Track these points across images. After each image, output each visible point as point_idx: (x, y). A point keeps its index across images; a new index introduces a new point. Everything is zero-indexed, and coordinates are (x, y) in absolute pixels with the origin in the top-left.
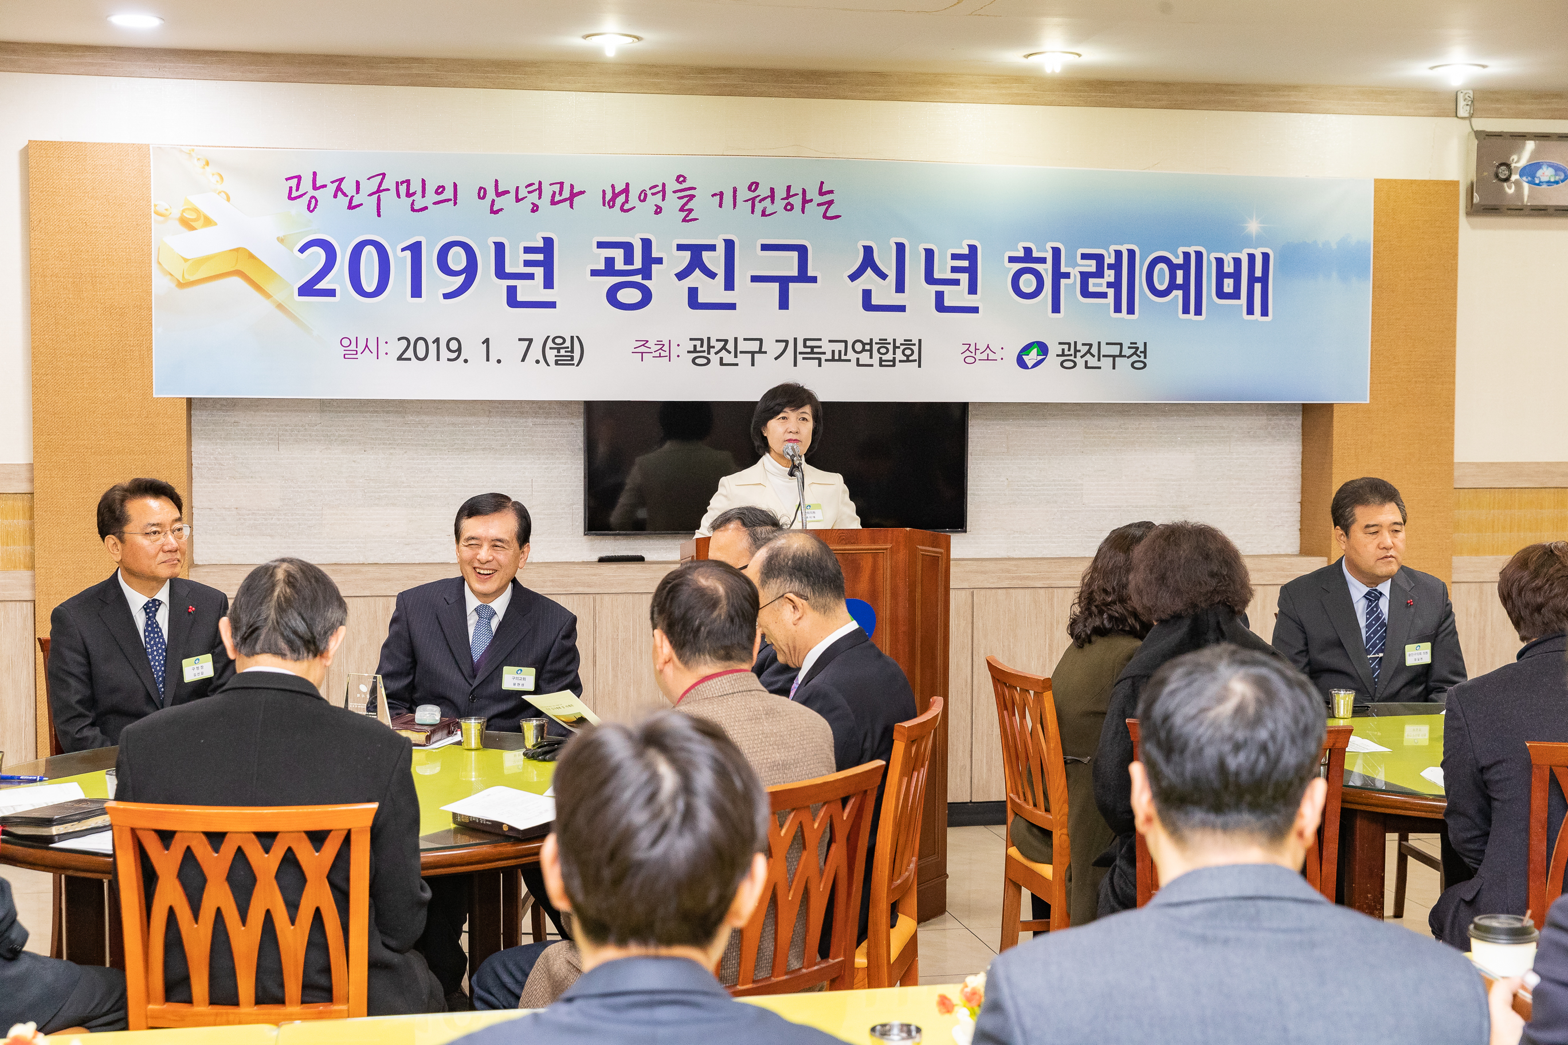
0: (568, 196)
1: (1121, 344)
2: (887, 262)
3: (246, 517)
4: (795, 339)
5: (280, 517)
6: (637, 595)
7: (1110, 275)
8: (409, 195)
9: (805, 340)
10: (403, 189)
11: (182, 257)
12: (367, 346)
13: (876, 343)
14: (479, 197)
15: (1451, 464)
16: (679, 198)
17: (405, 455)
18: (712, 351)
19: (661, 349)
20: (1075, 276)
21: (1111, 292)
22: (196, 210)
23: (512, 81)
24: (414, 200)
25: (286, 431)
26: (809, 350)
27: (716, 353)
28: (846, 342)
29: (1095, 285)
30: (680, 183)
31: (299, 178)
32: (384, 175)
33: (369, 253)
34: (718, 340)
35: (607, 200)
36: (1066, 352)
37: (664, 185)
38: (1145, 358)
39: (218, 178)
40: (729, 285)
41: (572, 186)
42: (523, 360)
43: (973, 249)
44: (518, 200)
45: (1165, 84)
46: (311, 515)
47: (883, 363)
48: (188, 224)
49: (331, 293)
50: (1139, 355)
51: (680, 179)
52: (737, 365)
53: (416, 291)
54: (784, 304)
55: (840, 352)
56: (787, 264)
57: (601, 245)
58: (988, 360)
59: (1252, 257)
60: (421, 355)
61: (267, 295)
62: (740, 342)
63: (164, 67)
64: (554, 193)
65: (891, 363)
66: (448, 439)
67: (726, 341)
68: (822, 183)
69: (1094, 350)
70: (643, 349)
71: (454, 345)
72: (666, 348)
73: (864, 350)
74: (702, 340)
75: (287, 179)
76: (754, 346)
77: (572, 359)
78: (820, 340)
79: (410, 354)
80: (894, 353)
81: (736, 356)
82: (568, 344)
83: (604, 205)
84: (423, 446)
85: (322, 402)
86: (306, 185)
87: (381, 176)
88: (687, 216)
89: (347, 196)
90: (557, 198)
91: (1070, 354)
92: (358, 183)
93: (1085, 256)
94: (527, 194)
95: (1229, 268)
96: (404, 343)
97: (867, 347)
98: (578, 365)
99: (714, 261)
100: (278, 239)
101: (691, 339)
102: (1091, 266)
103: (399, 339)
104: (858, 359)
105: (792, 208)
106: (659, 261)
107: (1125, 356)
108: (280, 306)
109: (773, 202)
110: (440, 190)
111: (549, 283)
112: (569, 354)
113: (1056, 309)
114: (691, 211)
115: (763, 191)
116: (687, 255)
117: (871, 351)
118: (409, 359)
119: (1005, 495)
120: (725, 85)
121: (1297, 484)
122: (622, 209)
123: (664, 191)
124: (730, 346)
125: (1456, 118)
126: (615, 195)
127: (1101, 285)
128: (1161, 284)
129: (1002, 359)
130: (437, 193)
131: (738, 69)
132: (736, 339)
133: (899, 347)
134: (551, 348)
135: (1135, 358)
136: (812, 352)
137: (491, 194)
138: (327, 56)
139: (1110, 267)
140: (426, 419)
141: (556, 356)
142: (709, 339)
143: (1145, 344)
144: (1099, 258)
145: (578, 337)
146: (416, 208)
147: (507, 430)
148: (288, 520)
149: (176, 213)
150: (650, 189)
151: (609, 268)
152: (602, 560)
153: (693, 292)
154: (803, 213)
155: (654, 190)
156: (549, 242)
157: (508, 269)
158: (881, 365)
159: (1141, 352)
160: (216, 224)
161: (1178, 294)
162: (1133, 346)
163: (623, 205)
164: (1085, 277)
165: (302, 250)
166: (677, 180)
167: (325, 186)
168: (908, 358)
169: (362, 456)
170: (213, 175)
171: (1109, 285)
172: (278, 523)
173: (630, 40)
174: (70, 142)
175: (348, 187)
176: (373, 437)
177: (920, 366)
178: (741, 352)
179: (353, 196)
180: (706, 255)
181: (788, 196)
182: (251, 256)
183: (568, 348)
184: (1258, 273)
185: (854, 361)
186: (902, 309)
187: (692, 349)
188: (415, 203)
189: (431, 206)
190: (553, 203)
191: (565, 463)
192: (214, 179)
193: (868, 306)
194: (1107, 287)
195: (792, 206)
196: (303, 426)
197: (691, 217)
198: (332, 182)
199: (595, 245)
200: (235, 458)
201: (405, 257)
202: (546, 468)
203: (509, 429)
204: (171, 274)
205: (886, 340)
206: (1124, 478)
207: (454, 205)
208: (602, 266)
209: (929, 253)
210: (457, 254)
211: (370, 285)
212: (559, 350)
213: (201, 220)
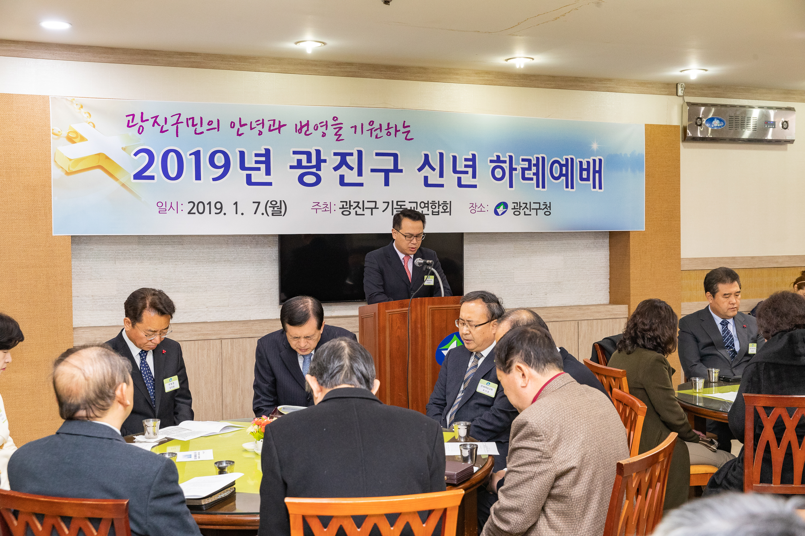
0: (278, 127)
1: (539, 203)
2: (435, 162)
3: (98, 300)
4: (393, 201)
7: (534, 169)
8: (193, 125)
9: (397, 202)
10: (190, 122)
11: (68, 158)
12: (171, 206)
13: (430, 203)
14: (231, 127)
15: (680, 259)
16: (335, 129)
17: (183, 265)
18: (352, 208)
19: (326, 207)
20: (519, 170)
21: (535, 177)
22: (76, 132)
23: (243, 66)
24: (196, 128)
25: (119, 253)
26: (399, 207)
27: (354, 209)
28: (417, 203)
29: (528, 174)
30: (335, 121)
31: (133, 115)
32: (180, 114)
33: (172, 157)
34: (354, 202)
35: (298, 129)
36: (516, 207)
37: (327, 122)
38: (550, 210)
39: (88, 115)
40: (360, 174)
41: (280, 122)
42: (255, 213)
43: (474, 155)
44: (251, 129)
45: (554, 77)
47: (434, 213)
48: (71, 140)
49: (152, 178)
50: (547, 208)
51: (335, 119)
52: (364, 215)
53: (198, 177)
54: (387, 183)
56: (388, 163)
57: (295, 153)
58: (481, 211)
59: (594, 161)
60: (201, 211)
61: (116, 179)
62: (365, 203)
63: (56, 53)
64: (270, 125)
65: (437, 213)
66: (206, 256)
67: (359, 203)
68: (404, 122)
69: (528, 206)
70: (317, 207)
71: (218, 206)
72: (329, 206)
73: (425, 207)
74: (346, 202)
75: (127, 116)
76: (372, 205)
77: (281, 212)
78: (404, 202)
79: (195, 210)
80: (439, 208)
81: (363, 210)
82: (278, 204)
83: (296, 132)
84: (193, 260)
85: (139, 236)
86: (137, 119)
89: (160, 126)
90: (272, 128)
91: (518, 209)
92: (166, 119)
93: (523, 160)
94: (256, 126)
95: (585, 166)
96: (192, 205)
97: (426, 205)
98: (283, 216)
99: (352, 161)
100: (122, 148)
101: (341, 202)
102: (526, 165)
103: (189, 203)
105: (390, 135)
106: (325, 161)
107: (541, 209)
108: (123, 185)
109: (381, 131)
110: (210, 123)
111: (268, 173)
112: (279, 210)
113: (511, 186)
114: (340, 135)
115: (376, 126)
116: (339, 158)
117: (428, 207)
118: (195, 213)
119: (479, 278)
120: (350, 72)
121: (608, 270)
122: (305, 134)
123: (326, 125)
124: (361, 205)
125: (676, 96)
126: (302, 127)
127: (530, 174)
128: (556, 173)
129: (488, 211)
130: (208, 124)
131: (356, 63)
132: (363, 201)
133: (441, 205)
134: (270, 207)
135: (546, 210)
137: (237, 125)
138: (145, 50)
139: (534, 165)
140: (194, 246)
141: (272, 211)
142: (350, 201)
143: (550, 203)
144: (529, 161)
145: (283, 201)
146: (197, 132)
147: (236, 251)
149: (65, 133)
150: (320, 124)
151: (299, 165)
153: (342, 177)
154: (396, 137)
155: (322, 124)
156: (268, 151)
157: (247, 165)
158: (433, 214)
159: (548, 207)
160: (87, 140)
161: (563, 178)
162: (545, 204)
163: (306, 132)
164: (524, 170)
165: (136, 154)
166: (333, 119)
167: (147, 120)
168: (445, 211)
169: (160, 266)
170: (85, 113)
171: (534, 174)
172: (116, 303)
173: (320, 44)
174: (4, 94)
175: (161, 121)
176: (166, 255)
177: (450, 215)
178: (366, 208)
179: (163, 126)
180: (348, 158)
181: (388, 128)
182: (107, 158)
183: (278, 206)
184: (597, 169)
186: (442, 186)
187: (342, 207)
188: (197, 130)
189: (205, 131)
190: (270, 130)
191: (267, 268)
192: (86, 115)
193: (427, 184)
194: (533, 175)
195: (390, 133)
196: (128, 250)
197: (340, 138)
198: (152, 118)
199: (292, 153)
200: (91, 268)
201: (192, 158)
202: (257, 270)
203: (238, 250)
204: (62, 168)
205: (435, 201)
206: (532, 269)
207: (218, 131)
208: (295, 164)
209: (455, 158)
210: (219, 157)
211: (173, 174)
212: (274, 208)
213: (79, 138)
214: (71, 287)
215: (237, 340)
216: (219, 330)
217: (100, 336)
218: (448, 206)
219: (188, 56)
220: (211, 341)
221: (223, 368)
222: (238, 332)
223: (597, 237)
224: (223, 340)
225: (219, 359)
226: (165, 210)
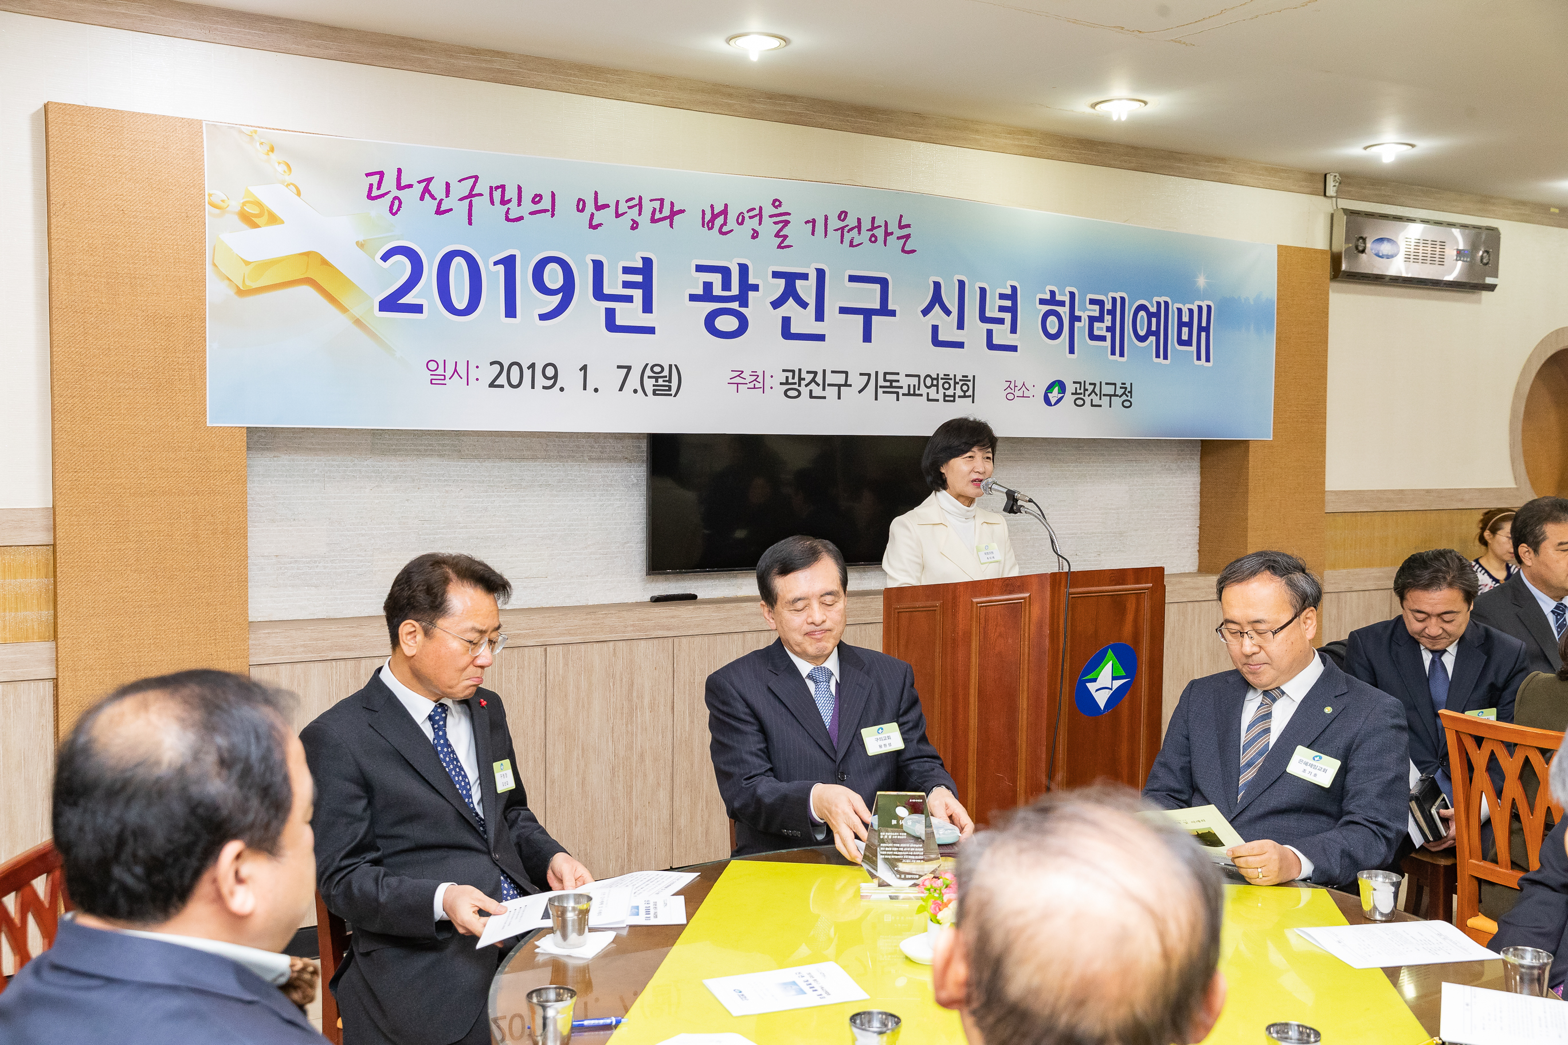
0: (668, 214)
1: (1115, 384)
2: (951, 300)
3: (288, 566)
4: (877, 373)
5: (326, 565)
8: (503, 202)
9: (885, 374)
10: (497, 194)
11: (241, 259)
12: (456, 370)
13: (942, 379)
14: (578, 210)
15: (1323, 492)
16: (776, 223)
18: (803, 383)
19: (755, 380)
20: (1085, 319)
21: (1109, 335)
22: (259, 204)
23: (594, 87)
24: (509, 209)
26: (888, 384)
27: (807, 385)
29: (1100, 329)
30: (776, 207)
31: (381, 174)
32: (476, 177)
33: (459, 265)
34: (808, 372)
35: (706, 220)
36: (1078, 391)
37: (761, 208)
38: (1131, 397)
39: (285, 168)
40: (820, 316)
41: (672, 204)
42: (621, 389)
43: (1014, 290)
44: (618, 215)
45: (1135, 148)
47: (947, 398)
48: (249, 220)
49: (417, 309)
50: (1127, 395)
51: (776, 203)
52: (824, 398)
53: (511, 311)
54: (867, 337)
55: (914, 386)
56: (869, 297)
57: (700, 268)
58: (1023, 397)
60: (515, 382)
61: (344, 309)
62: (828, 373)
63: (216, 29)
64: (655, 209)
65: (952, 399)
66: (505, 475)
67: (815, 373)
68: (901, 216)
70: (738, 380)
71: (550, 372)
72: (760, 379)
73: (932, 385)
74: (793, 371)
75: (367, 175)
76: (840, 379)
77: (670, 390)
78: (898, 374)
79: (502, 380)
80: (955, 389)
82: (666, 373)
83: (703, 226)
84: (479, 482)
85: (376, 434)
86: (389, 183)
87: (474, 179)
88: (782, 242)
89: (436, 199)
90: (658, 216)
91: (1081, 393)
92: (448, 185)
93: (1093, 302)
94: (627, 210)
96: (497, 367)
97: (935, 381)
98: (675, 396)
99: (806, 289)
100: (357, 243)
101: (784, 371)
102: (1095, 311)
103: (492, 363)
104: (928, 394)
105: (875, 241)
106: (755, 288)
107: (1117, 396)
108: (358, 322)
109: (859, 233)
110: (537, 199)
111: (647, 308)
112: (667, 384)
113: (1072, 351)
114: (785, 237)
115: (851, 221)
116: (782, 282)
117: (937, 386)
118: (502, 386)
121: (1197, 511)
122: (721, 232)
123: (760, 214)
124: (819, 379)
125: (1323, 197)
126: (714, 217)
127: (1102, 329)
128: (1142, 330)
129: (1033, 396)
130: (534, 202)
132: (824, 371)
133: (958, 383)
134: (649, 377)
135: (1124, 397)
136: (891, 387)
137: (590, 207)
138: (403, 38)
139: (1109, 312)
140: (484, 452)
141: (654, 386)
142: (800, 370)
143: (1131, 384)
144: (1100, 303)
145: (676, 366)
146: (511, 217)
149: (235, 205)
150: (748, 211)
151: (707, 294)
152: (657, 600)
153: (786, 321)
154: (885, 246)
155: (752, 214)
156: (647, 262)
157: (607, 290)
158: (945, 401)
159: (1129, 392)
160: (282, 222)
161: (1153, 339)
162: (1123, 386)
163: (721, 227)
164: (1092, 320)
165: (385, 258)
166: (773, 204)
167: (410, 186)
168: (965, 394)
169: (416, 494)
170: (279, 163)
171: (1108, 329)
172: (324, 570)
173: (775, 43)
174: (103, 109)
175: (437, 189)
176: (428, 473)
177: (973, 402)
178: (829, 385)
179: (442, 199)
180: (799, 284)
181: (873, 228)
182: (325, 262)
183: (666, 377)
184: (1204, 324)
185: (925, 396)
186: (961, 345)
187: (784, 381)
188: (510, 212)
189: (527, 216)
190: (653, 220)
192: (281, 168)
193: (936, 342)
194: (1107, 331)
195: (876, 238)
197: (785, 243)
198: (419, 182)
199: (694, 268)
201: (498, 271)
202: (601, 505)
203: (565, 464)
204: (229, 280)
205: (948, 375)
206: (1079, 507)
207: (552, 217)
208: (700, 291)
209: (983, 291)
210: (552, 270)
211: (461, 302)
212: (657, 379)
213: (266, 217)
214: (246, 537)
215: (575, 646)
216: (541, 628)
217: (303, 643)
218: (970, 384)
219: (488, 58)
220: (526, 649)
221: (548, 704)
222: (578, 632)
223: (1182, 451)
224: (548, 648)
225: (539, 687)
226: (443, 377)
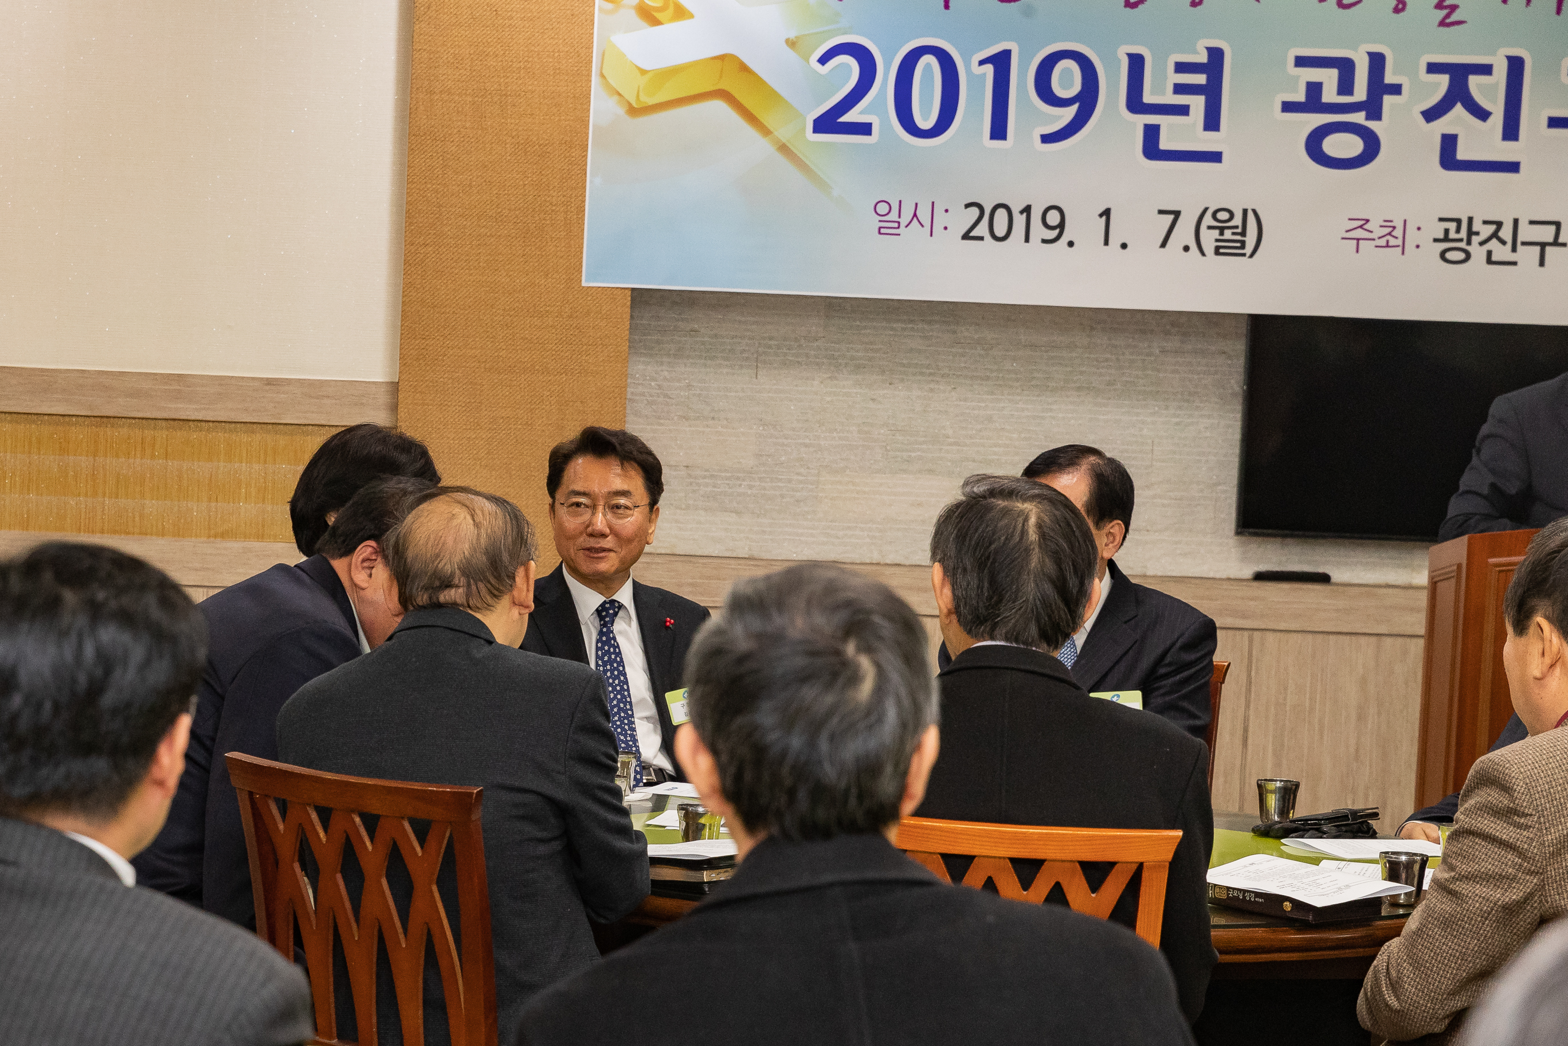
3: (701, 481)
5: (753, 483)
6: (1321, 636)
11: (637, 66)
12: (915, 215)
17: (954, 393)
18: (1475, 239)
19: (1390, 234)
25: (770, 347)
27: (1482, 244)
33: (928, 67)
34: (1485, 222)
40: (1511, 132)
42: (1163, 245)
46: (801, 482)
48: (649, 15)
49: (865, 129)
52: (1515, 263)
53: (999, 131)
57: (1301, 62)
60: (1000, 231)
61: (765, 131)
62: (1523, 226)
66: (1022, 369)
67: (1499, 225)
70: (1360, 233)
71: (1053, 218)
72: (1398, 233)
74: (1458, 221)
76: (1547, 234)
77: (1243, 247)
79: (982, 229)
81: (1514, 249)
82: (1237, 221)
84: (982, 379)
88: (1448, 16)
96: (975, 212)
98: (1251, 256)
99: (1488, 90)
100: (787, 41)
101: (1441, 220)
103: (967, 206)
106: (1396, 89)
108: (784, 149)
111: (1212, 122)
112: (1238, 238)
114: (1453, 8)
116: (1443, 81)
118: (981, 238)
122: (1341, 5)
124: (1506, 233)
132: (1516, 222)
134: (1210, 228)
140: (989, 335)
141: (1217, 240)
142: (1470, 220)
145: (1254, 211)
147: (1118, 360)
148: (765, 489)
151: (1313, 100)
152: (1260, 577)
153: (1449, 143)
156: (1216, 55)
157: (1148, 98)
160: (693, 16)
165: (823, 60)
169: (885, 391)
172: (749, 492)
176: (905, 362)
178: (1524, 244)
180: (1474, 82)
182: (744, 68)
183: (1237, 227)
187: (1441, 236)
191: (1209, 417)
196: (796, 340)
197: (1454, 17)
199: (1292, 61)
200: (689, 386)
201: (985, 74)
202: (1177, 424)
203: (1121, 357)
204: (620, 94)
208: (1300, 96)
210: (1067, 71)
211: (925, 117)
212: (1222, 231)
213: (671, 10)
226: (896, 225)
